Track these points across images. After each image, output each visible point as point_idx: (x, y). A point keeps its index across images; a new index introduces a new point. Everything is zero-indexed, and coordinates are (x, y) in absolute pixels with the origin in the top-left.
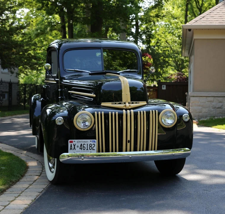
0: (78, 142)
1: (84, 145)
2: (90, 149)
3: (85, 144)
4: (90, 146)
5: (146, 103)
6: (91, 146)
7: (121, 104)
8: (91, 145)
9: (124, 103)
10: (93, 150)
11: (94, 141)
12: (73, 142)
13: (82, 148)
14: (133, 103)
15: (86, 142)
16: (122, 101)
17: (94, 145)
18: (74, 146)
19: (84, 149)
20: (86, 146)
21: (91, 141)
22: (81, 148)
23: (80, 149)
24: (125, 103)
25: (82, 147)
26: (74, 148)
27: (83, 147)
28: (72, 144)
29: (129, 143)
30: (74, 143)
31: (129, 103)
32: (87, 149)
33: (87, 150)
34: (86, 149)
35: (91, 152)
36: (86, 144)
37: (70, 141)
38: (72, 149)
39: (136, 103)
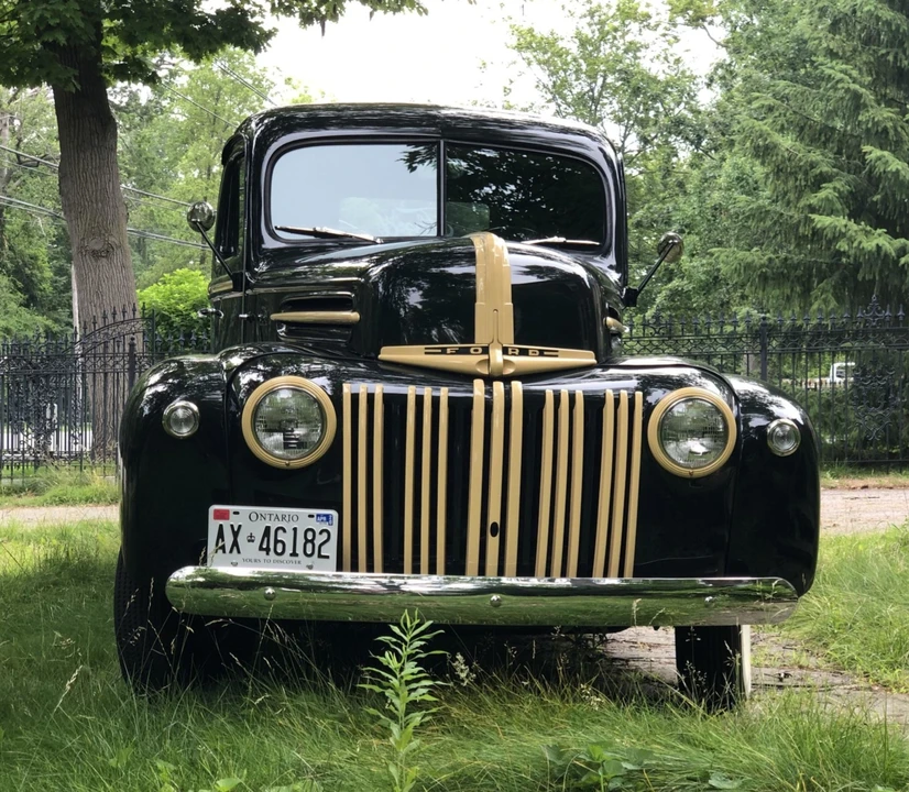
0: (254, 517)
1: (280, 532)
2: (309, 552)
3: (284, 531)
4: (307, 541)
5: (594, 361)
6: (312, 541)
7: (468, 353)
8: (310, 537)
9: (480, 350)
10: (320, 556)
11: (327, 516)
12: (231, 515)
13: (272, 546)
14: (524, 352)
15: (291, 518)
16: (474, 343)
17: (325, 535)
18: (235, 534)
19: (279, 550)
20: (287, 538)
21: (311, 516)
22: (264, 546)
23: (261, 548)
24: (486, 350)
25: (269, 542)
26: (235, 544)
27: (276, 541)
28: (226, 524)
29: (494, 535)
30: (234, 521)
31: (505, 350)
32: (294, 554)
33: (294, 558)
34: (289, 550)
35: (310, 567)
36: (289, 527)
37: (216, 511)
38: (223, 548)
39: (542, 353)
